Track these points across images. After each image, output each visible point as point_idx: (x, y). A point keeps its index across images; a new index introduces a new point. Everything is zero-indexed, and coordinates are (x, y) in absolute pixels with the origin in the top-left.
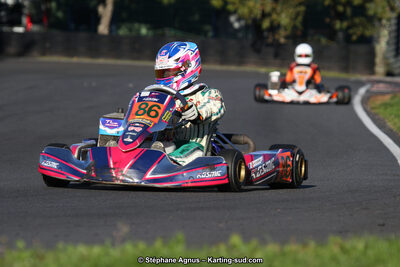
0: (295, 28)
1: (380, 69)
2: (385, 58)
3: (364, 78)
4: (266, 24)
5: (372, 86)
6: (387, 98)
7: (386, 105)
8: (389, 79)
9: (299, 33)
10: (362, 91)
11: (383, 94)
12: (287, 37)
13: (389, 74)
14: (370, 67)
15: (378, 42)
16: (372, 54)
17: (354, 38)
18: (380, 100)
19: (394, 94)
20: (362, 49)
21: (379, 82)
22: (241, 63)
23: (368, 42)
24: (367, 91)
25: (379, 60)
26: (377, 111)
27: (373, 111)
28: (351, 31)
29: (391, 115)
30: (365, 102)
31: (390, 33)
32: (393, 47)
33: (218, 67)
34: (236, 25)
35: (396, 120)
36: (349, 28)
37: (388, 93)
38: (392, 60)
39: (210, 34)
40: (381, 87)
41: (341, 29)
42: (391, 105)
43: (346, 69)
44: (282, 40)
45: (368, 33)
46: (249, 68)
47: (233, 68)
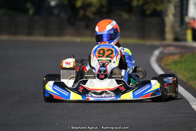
0: (101, 6)
1: (169, 36)
2: (173, 27)
3: (157, 43)
4: (79, 4)
5: (164, 49)
6: (176, 58)
7: (176, 63)
8: (177, 43)
9: (105, 10)
10: (157, 53)
11: (172, 54)
12: (95, 14)
13: (176, 39)
14: (162, 35)
15: (167, 15)
16: (163, 24)
17: (148, 12)
18: (171, 59)
19: (182, 55)
20: (154, 21)
21: (169, 46)
22: (60, 34)
23: (159, 15)
24: (161, 53)
25: (168, 29)
26: (169, 67)
27: (166, 67)
28: (145, 7)
29: (180, 69)
30: (159, 60)
31: (176, 7)
32: (178, 19)
33: (42, 39)
34: (53, 3)
35: (186, 73)
36: (144, 4)
37: (176, 54)
38: (178, 29)
39: (31, 11)
40: (172, 49)
41: (138, 6)
42: (181, 62)
43: (143, 36)
44: (91, 16)
45: (159, 8)
46: (68, 39)
47: (55, 39)
